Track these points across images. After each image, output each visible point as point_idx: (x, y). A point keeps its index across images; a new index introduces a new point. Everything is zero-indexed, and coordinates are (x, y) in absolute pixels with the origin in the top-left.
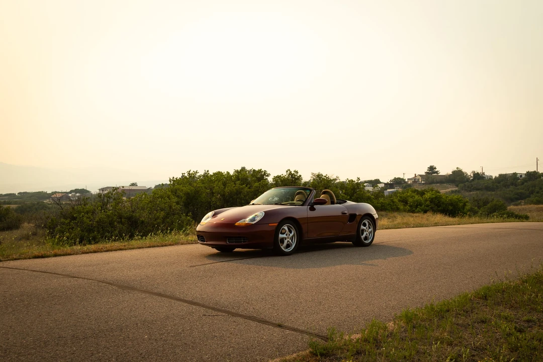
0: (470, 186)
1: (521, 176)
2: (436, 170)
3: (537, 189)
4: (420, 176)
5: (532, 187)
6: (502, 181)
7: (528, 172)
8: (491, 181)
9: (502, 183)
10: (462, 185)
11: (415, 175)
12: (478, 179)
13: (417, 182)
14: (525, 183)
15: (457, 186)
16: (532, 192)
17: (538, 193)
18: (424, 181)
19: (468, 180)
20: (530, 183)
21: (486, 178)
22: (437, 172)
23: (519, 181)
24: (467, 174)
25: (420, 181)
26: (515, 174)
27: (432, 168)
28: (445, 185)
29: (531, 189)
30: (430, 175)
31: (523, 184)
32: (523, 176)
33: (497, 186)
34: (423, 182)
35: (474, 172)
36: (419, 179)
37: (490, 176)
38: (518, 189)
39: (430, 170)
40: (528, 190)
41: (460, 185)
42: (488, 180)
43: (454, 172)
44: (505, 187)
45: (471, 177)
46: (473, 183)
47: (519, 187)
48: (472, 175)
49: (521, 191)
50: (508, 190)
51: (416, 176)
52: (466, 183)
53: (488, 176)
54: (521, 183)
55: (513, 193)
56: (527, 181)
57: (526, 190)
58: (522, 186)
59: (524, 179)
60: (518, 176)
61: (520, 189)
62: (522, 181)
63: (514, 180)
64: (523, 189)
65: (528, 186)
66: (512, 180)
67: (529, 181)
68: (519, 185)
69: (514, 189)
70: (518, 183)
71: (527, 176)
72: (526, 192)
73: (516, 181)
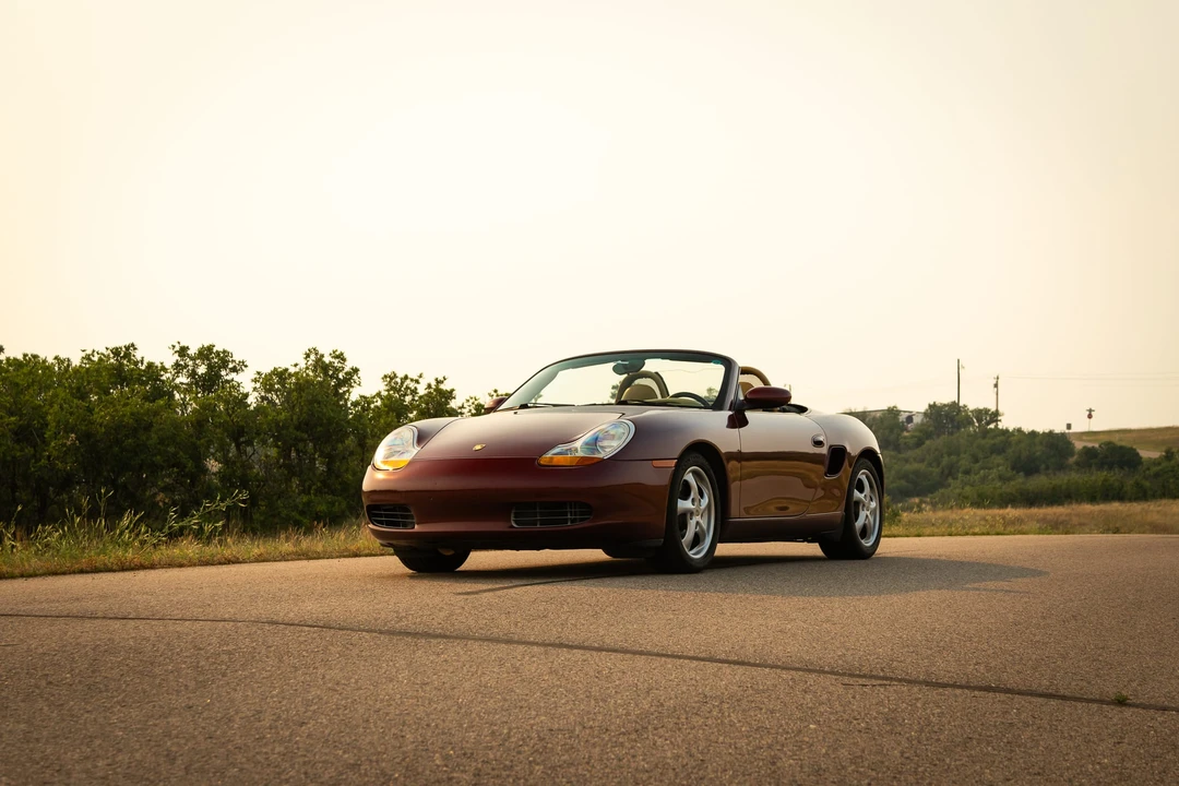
1: (910, 419)
3: (965, 462)
5: (949, 454)
7: (932, 407)
16: (950, 472)
17: (967, 472)
20: (938, 442)
23: (905, 434)
26: (892, 413)
29: (945, 461)
31: (919, 443)
32: (917, 420)
38: (907, 461)
40: (938, 466)
47: (910, 454)
49: (916, 466)
54: (912, 442)
55: (893, 472)
56: (929, 435)
57: (930, 465)
58: (918, 452)
59: (921, 428)
60: (903, 417)
61: (912, 460)
62: (917, 434)
63: (891, 431)
64: (922, 461)
65: (936, 450)
66: (887, 432)
67: (938, 436)
68: (908, 447)
69: (894, 461)
70: (902, 441)
71: (930, 418)
72: (931, 469)
73: (899, 435)
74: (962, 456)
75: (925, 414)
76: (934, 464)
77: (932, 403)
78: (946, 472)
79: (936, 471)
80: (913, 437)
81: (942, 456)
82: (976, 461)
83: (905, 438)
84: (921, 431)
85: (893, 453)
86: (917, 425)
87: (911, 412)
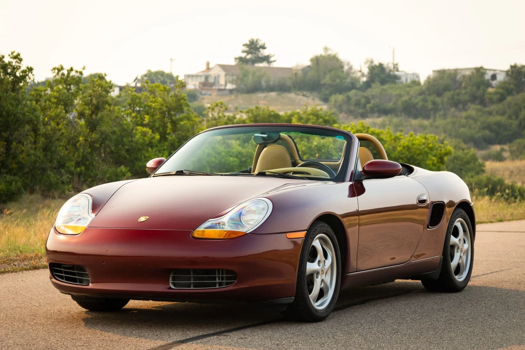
0: (363, 101)
1: (494, 77)
2: (264, 53)
4: (224, 67)
6: (447, 88)
7: (514, 67)
8: (416, 88)
9: (448, 94)
10: (340, 98)
11: (208, 64)
12: (383, 82)
13: (212, 85)
14: (509, 98)
15: (326, 100)
18: (232, 82)
19: (353, 85)
20: (520, 97)
21: (403, 79)
22: (266, 59)
23: (490, 90)
24: (351, 68)
25: (222, 81)
26: (480, 72)
27: (253, 47)
28: (292, 95)
30: (249, 67)
31: (502, 99)
32: (501, 78)
33: (434, 103)
34: (230, 86)
35: (372, 62)
36: (217, 78)
37: (413, 74)
38: (490, 113)
39: (248, 53)
40: (517, 117)
41: (333, 98)
42: (409, 86)
43: (317, 61)
44: (456, 105)
45: (363, 75)
46: (369, 92)
47: (493, 107)
48: (366, 71)
49: (498, 118)
50: (464, 114)
51: (208, 69)
52: (352, 93)
53: (407, 74)
54: (495, 97)
55: (479, 124)
56: (509, 92)
57: (510, 117)
58: (500, 106)
59: (503, 86)
60: (488, 77)
61: (495, 112)
62: (501, 91)
63: (478, 87)
64: (503, 114)
65: (516, 104)
66: (475, 89)
67: (518, 92)
68: (492, 102)
69: (480, 114)
70: (487, 96)
71: (511, 77)
72: (511, 121)
73: (485, 91)
75: (507, 72)
76: (514, 117)
77: (513, 64)
79: (515, 123)
80: (496, 93)
81: (520, 110)
83: (490, 94)
84: (503, 88)
85: (479, 107)
86: (500, 82)
87: (495, 70)
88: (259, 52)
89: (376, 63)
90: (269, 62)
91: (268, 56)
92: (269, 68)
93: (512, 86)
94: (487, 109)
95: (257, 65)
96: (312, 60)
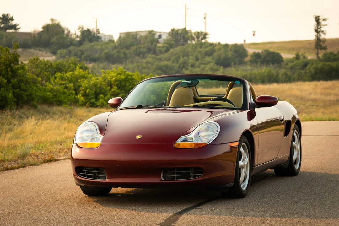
0: (79, 53)
1: (160, 36)
2: (14, 23)
3: (191, 60)
5: (183, 56)
6: (132, 45)
7: (173, 30)
8: (112, 44)
9: (133, 48)
10: (64, 51)
12: (91, 41)
14: (172, 50)
15: (54, 53)
19: (72, 42)
20: (178, 49)
21: (103, 39)
22: (14, 27)
23: (159, 45)
24: (69, 32)
26: (152, 33)
27: (6, 19)
28: (32, 50)
29: (181, 60)
30: (3, 32)
31: (167, 50)
32: (164, 37)
33: (125, 54)
35: (83, 28)
37: (109, 36)
38: (161, 60)
39: (2, 23)
40: (177, 62)
41: (59, 51)
42: (107, 43)
43: (47, 28)
44: (138, 55)
45: (77, 36)
46: (83, 47)
47: (162, 56)
48: (79, 33)
49: (166, 63)
50: (144, 61)
52: (72, 48)
53: (105, 36)
54: (163, 50)
55: (154, 66)
56: (172, 46)
57: (173, 62)
58: (167, 55)
59: (167, 42)
60: (156, 37)
61: (163, 59)
62: (166, 45)
63: (152, 43)
64: (169, 60)
65: (176, 54)
66: (149, 44)
67: (176, 46)
68: (161, 52)
69: (154, 60)
70: (157, 49)
71: (171, 36)
72: (174, 64)
73: (156, 46)
74: (191, 57)
75: (169, 34)
76: (176, 62)
77: (172, 28)
78: (182, 66)
79: (177, 65)
80: (164, 47)
81: (179, 57)
82: (197, 59)
83: (159, 47)
84: (167, 44)
85: (153, 56)
86: (164, 40)
87: (161, 32)
88: (9, 22)
89: (86, 28)
90: (16, 29)
91: (15, 25)
92: (16, 33)
93: (173, 42)
94: (158, 57)
95: (8, 31)
96: (44, 28)
